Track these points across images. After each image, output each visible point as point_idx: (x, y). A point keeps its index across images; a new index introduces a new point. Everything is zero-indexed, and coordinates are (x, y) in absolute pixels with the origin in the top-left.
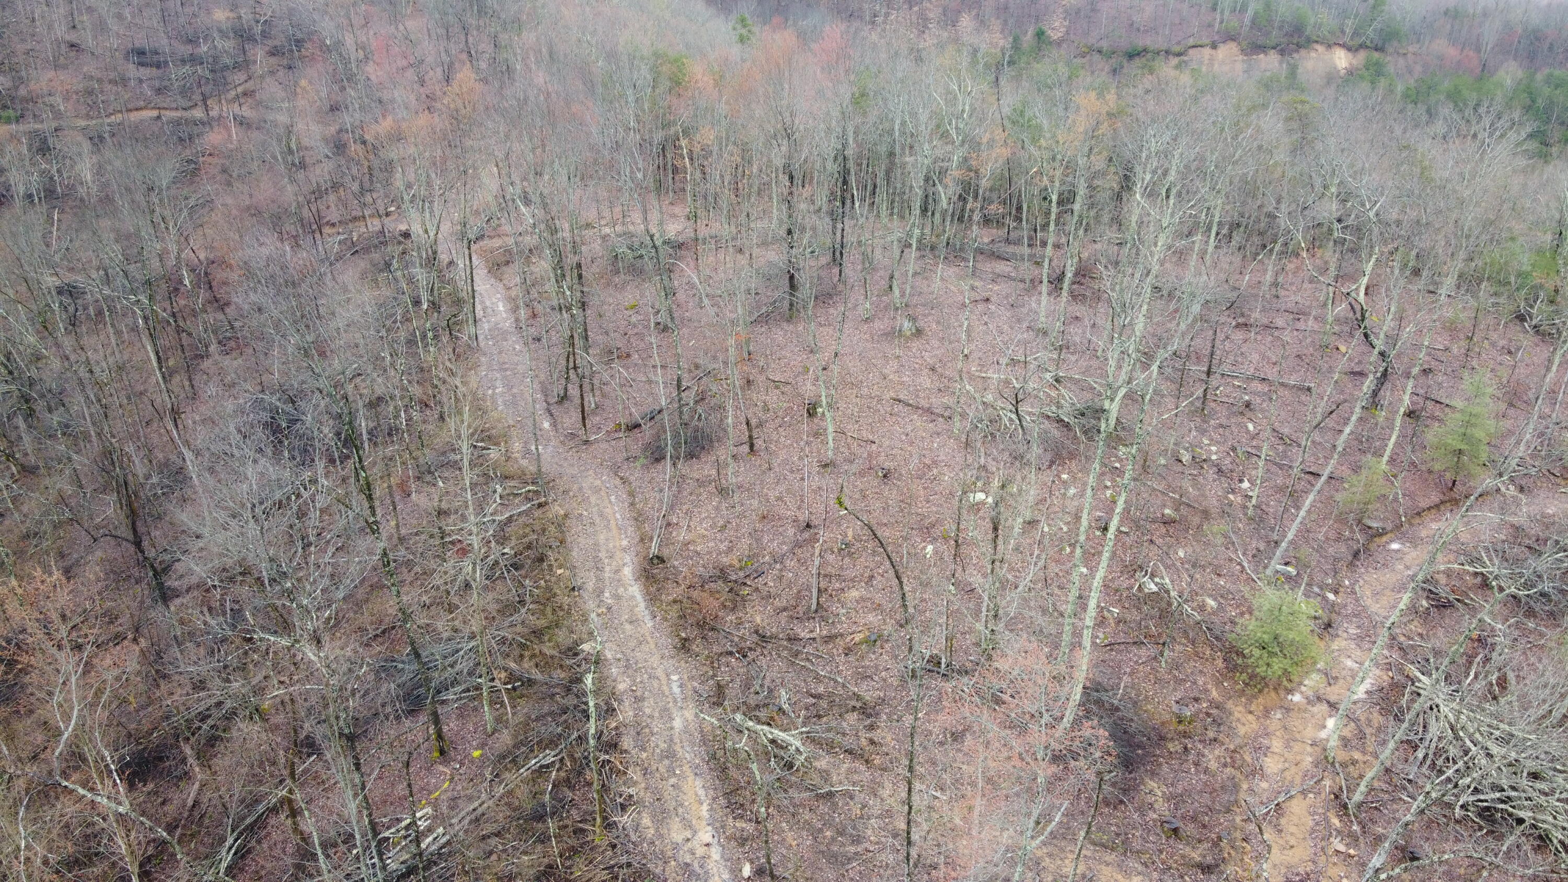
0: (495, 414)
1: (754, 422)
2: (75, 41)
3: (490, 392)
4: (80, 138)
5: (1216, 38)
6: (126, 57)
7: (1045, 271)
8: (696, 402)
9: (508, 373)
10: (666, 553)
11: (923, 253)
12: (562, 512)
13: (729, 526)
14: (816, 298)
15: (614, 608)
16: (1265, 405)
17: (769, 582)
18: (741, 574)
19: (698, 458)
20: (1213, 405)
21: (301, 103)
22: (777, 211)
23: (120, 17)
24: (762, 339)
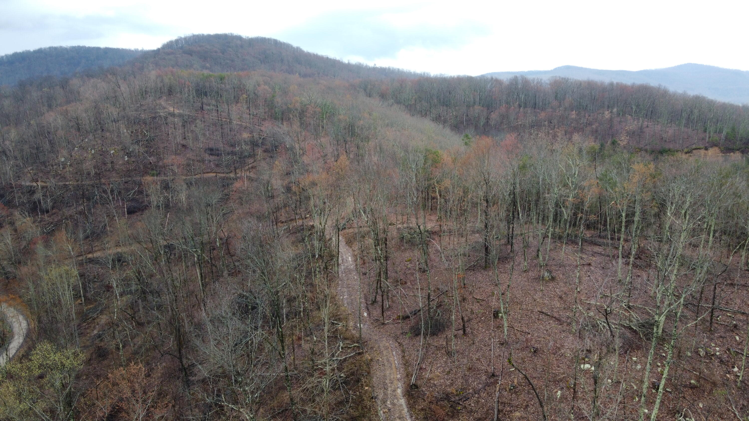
0: (343, 308)
1: (466, 319)
2: (185, 144)
3: (342, 297)
4: (183, 184)
5: (707, 145)
6: (205, 151)
7: (620, 251)
8: (437, 307)
9: (350, 289)
10: (419, 383)
11: (555, 240)
12: (370, 358)
13: (451, 372)
14: (499, 259)
15: (392, 410)
16: (745, 327)
17: (472, 403)
18: (457, 398)
19: (437, 335)
20: (716, 325)
21: (274, 171)
22: (480, 217)
23: (204, 135)
24: (471, 278)
